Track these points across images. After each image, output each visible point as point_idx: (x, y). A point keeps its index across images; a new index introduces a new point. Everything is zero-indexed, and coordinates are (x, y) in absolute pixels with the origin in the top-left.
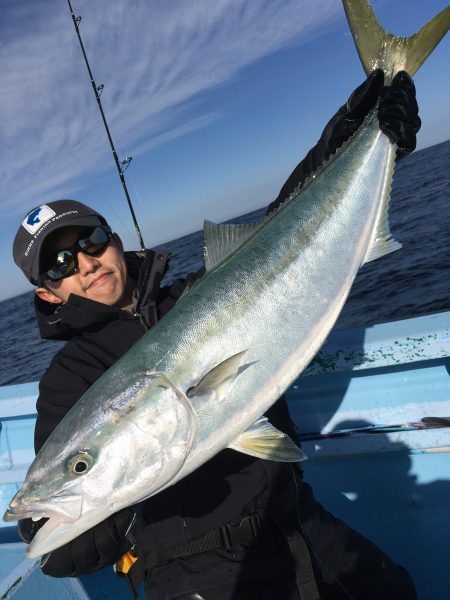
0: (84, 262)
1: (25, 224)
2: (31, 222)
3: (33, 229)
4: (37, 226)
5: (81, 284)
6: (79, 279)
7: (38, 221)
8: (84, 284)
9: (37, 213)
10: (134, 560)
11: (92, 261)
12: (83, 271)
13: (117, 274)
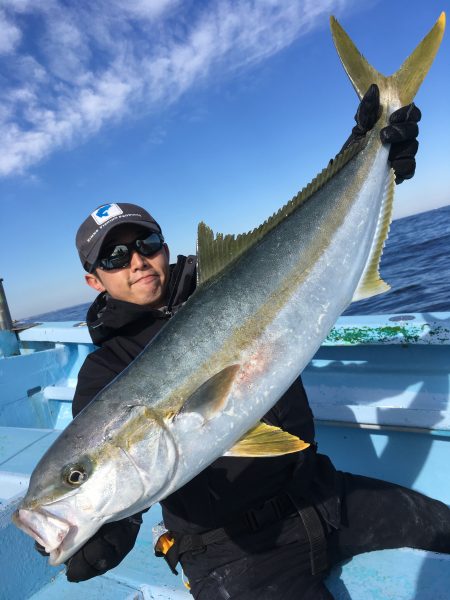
0: (136, 260)
1: (94, 215)
2: (100, 214)
3: (100, 221)
4: (105, 219)
5: (129, 278)
6: (128, 274)
7: (106, 215)
8: (131, 279)
9: (107, 208)
10: (171, 543)
11: (143, 260)
12: (133, 267)
13: (162, 278)
